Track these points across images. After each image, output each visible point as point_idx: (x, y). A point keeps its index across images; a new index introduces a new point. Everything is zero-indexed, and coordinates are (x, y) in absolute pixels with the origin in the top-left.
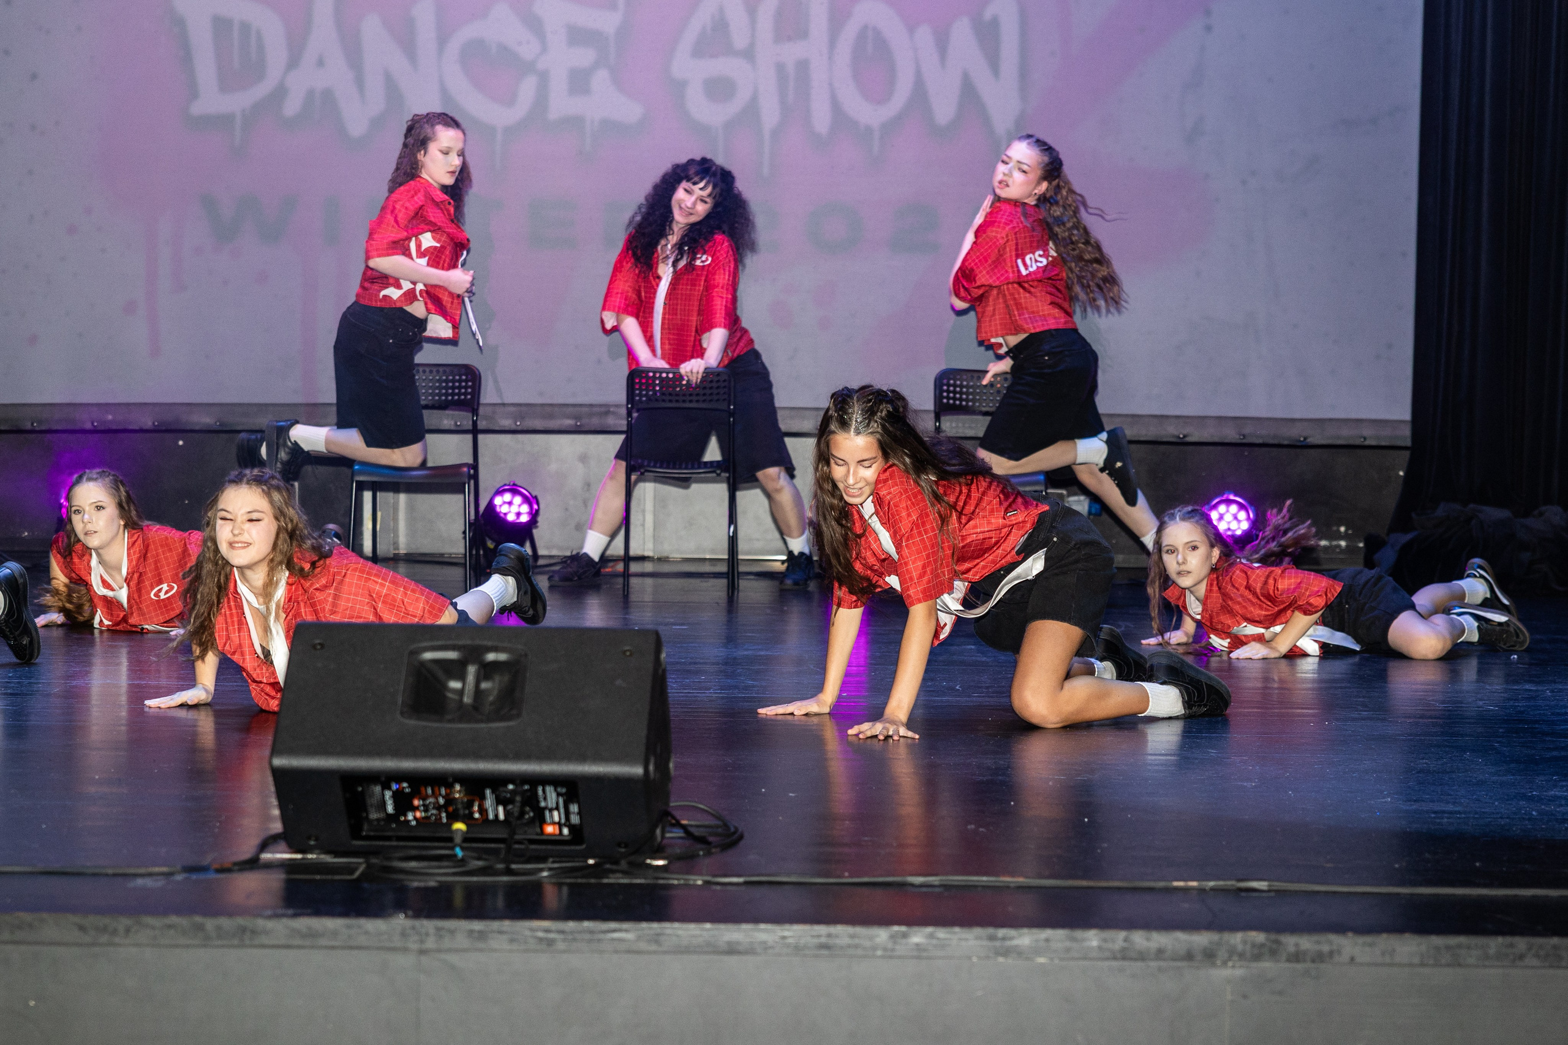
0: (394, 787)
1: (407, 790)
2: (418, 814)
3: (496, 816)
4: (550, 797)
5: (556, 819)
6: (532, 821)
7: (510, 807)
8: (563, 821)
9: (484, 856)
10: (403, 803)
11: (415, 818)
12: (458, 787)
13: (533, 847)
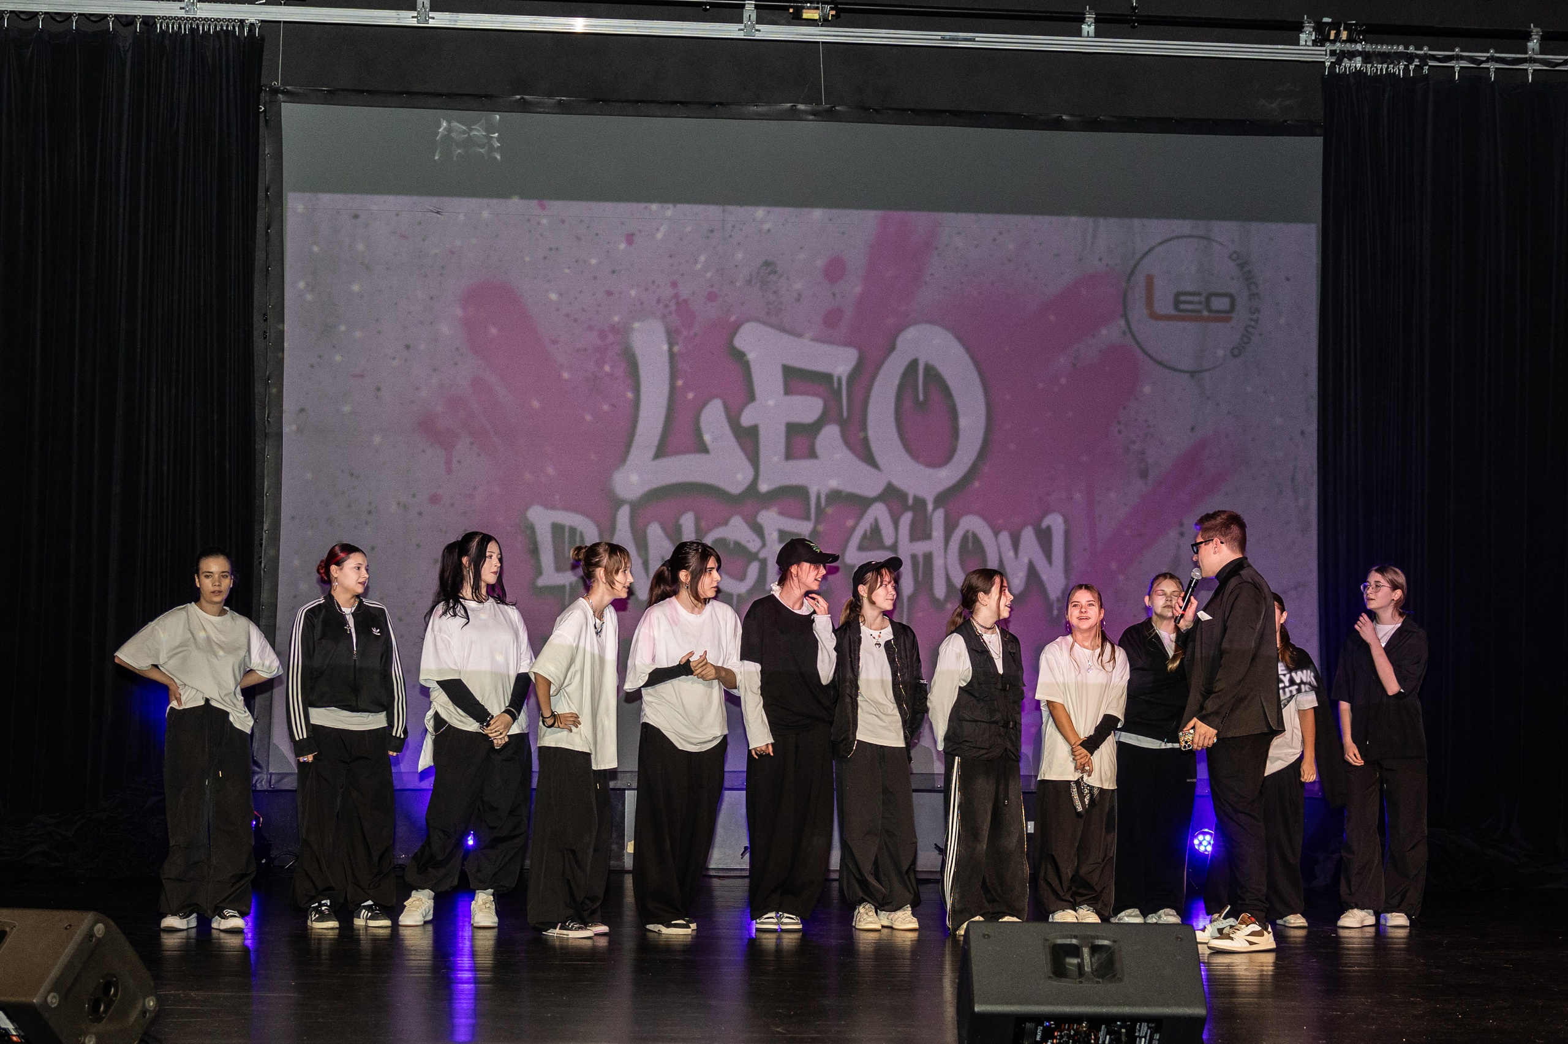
0: (1043, 1023)
1: (1053, 1026)
2: (1055, 1041)
3: (1104, 1041)
4: (1144, 1029)
7: (1115, 1036)
10: (1048, 1035)
12: (1086, 1023)
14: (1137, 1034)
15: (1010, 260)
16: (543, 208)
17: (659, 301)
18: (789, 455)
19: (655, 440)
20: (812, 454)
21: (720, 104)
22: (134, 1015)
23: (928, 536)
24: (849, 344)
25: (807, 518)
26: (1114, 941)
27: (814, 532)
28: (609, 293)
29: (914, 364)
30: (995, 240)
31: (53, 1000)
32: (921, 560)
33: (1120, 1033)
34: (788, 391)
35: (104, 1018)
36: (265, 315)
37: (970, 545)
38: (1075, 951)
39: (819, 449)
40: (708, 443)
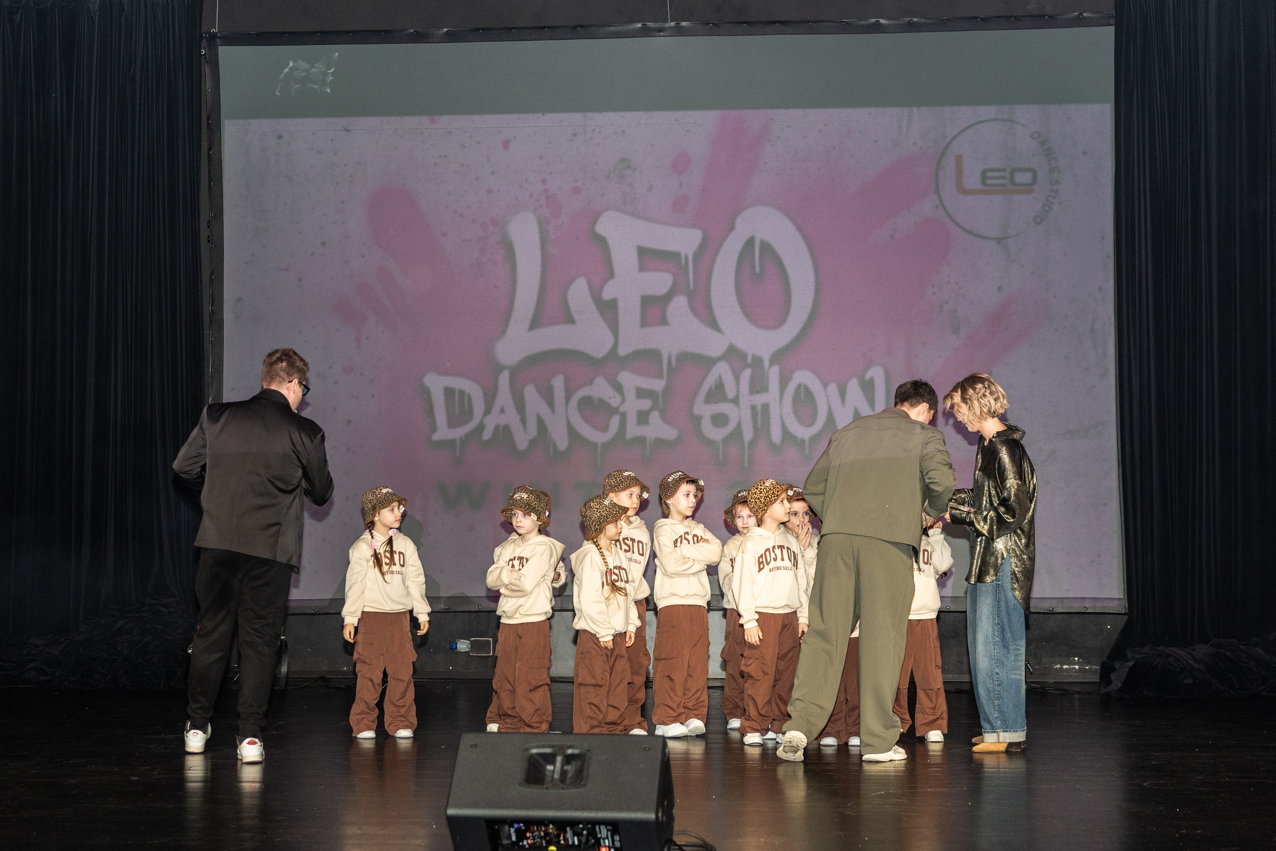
0: (516, 826)
1: (523, 828)
2: (529, 841)
3: (573, 842)
4: (603, 832)
5: (607, 844)
6: (594, 845)
7: (580, 837)
10: (521, 835)
11: (528, 844)
12: (551, 826)
14: (598, 836)
15: (834, 148)
16: (433, 122)
17: (531, 196)
18: (644, 323)
19: (530, 314)
20: (664, 321)
21: (581, 26)
23: (766, 390)
24: (694, 226)
25: (660, 377)
27: (667, 390)
28: (490, 191)
29: (750, 242)
30: (820, 131)
32: (759, 409)
34: (642, 269)
36: (208, 222)
37: (802, 396)
39: (669, 318)
40: (576, 316)
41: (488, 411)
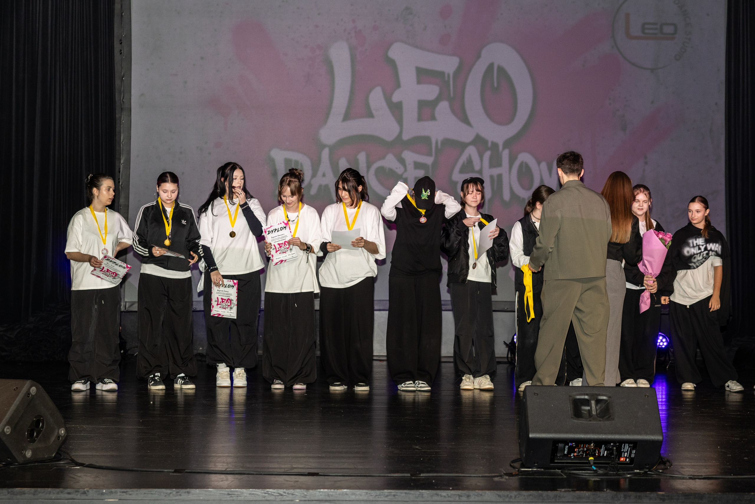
0: (570, 444)
1: (574, 446)
2: (575, 454)
3: (603, 455)
4: (626, 447)
5: (626, 456)
6: (618, 457)
8: (628, 456)
9: (601, 469)
10: (571, 450)
11: (574, 456)
12: (592, 444)
13: (619, 465)
14: (622, 450)
17: (345, 31)
18: (420, 119)
19: (343, 110)
20: (433, 118)
22: (53, 439)
23: (499, 165)
24: (453, 54)
25: (429, 154)
26: (610, 397)
27: (435, 163)
28: (317, 26)
29: (491, 66)
31: (8, 430)
32: (496, 178)
33: (612, 449)
34: (419, 82)
35: (36, 440)
36: (120, 40)
37: (524, 170)
38: (587, 402)
39: (437, 115)
40: (374, 112)
41: (314, 175)
